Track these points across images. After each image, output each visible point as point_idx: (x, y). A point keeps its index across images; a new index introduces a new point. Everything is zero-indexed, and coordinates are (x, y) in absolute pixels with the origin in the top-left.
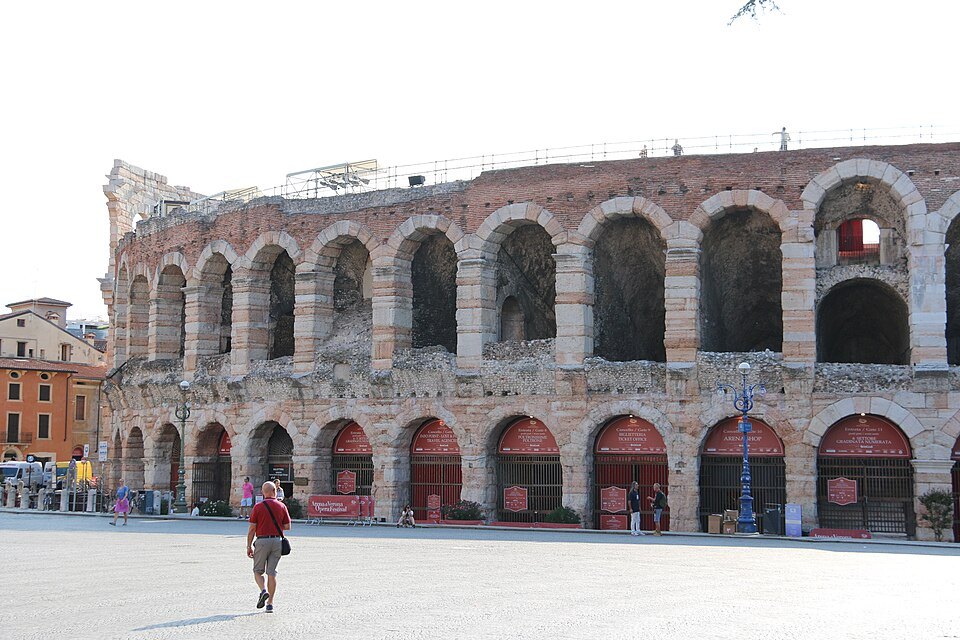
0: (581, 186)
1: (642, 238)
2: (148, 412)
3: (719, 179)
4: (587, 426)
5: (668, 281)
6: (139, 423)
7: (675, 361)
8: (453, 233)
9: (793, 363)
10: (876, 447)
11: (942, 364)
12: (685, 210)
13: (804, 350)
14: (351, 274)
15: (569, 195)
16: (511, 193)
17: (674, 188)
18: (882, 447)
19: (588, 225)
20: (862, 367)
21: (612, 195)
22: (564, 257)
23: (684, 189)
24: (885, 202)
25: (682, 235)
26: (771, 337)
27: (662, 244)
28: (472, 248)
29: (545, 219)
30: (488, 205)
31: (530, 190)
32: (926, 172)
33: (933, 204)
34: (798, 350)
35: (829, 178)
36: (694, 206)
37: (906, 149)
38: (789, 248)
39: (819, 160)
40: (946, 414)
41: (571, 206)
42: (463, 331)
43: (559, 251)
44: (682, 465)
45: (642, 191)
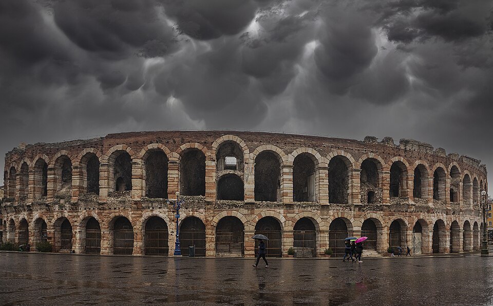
3: (187, 139)
4: (142, 220)
5: (169, 172)
7: (171, 198)
8: (98, 154)
9: (208, 199)
11: (253, 200)
12: (175, 149)
13: (213, 196)
15: (137, 142)
16: (118, 141)
17: (171, 141)
19: (143, 152)
20: (229, 201)
21: (151, 143)
22: (135, 163)
23: (175, 142)
25: (174, 157)
27: (167, 160)
28: (104, 159)
29: (129, 150)
30: (110, 145)
31: (124, 140)
32: (249, 141)
33: (251, 151)
34: (209, 195)
35: (220, 140)
36: (178, 147)
37: (244, 133)
38: (208, 163)
39: (218, 134)
40: (253, 216)
41: (138, 146)
42: (101, 188)
43: (134, 161)
44: (173, 232)
45: (161, 142)
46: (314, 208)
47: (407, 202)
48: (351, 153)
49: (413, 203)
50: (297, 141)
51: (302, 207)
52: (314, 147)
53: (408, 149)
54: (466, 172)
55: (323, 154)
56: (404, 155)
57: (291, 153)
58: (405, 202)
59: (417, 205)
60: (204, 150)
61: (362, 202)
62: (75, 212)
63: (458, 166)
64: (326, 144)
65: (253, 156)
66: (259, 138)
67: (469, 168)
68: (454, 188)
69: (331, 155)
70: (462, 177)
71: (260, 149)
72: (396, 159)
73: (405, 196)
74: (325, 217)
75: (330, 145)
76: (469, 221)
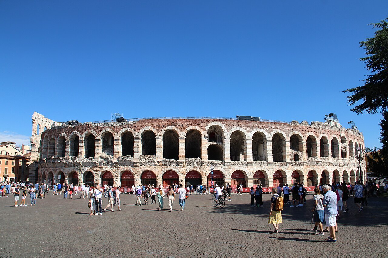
0: (161, 124)
1: (171, 135)
2: (55, 168)
3: (190, 123)
4: (162, 173)
5: (180, 143)
6: (52, 171)
7: (181, 159)
8: (133, 132)
9: (203, 160)
10: (217, 176)
11: (230, 160)
12: (183, 129)
13: (206, 158)
14: (106, 140)
15: (159, 126)
16: (147, 124)
17: (181, 125)
18: (218, 176)
19: (163, 132)
20: (216, 161)
21: (168, 126)
22: (158, 138)
23: (183, 126)
24: (218, 130)
25: (182, 134)
26: (198, 155)
27: (178, 136)
28: (138, 135)
29: (154, 130)
30: (141, 127)
31: (151, 124)
32: (227, 125)
33: (228, 131)
34: (204, 158)
35: (210, 125)
36: (185, 129)
37: (223, 120)
38: (203, 138)
39: (208, 121)
40: (230, 170)
41: (159, 128)
42: (135, 153)
43: (157, 137)
44: (182, 180)
45: (174, 126)
46: (264, 164)
47: (317, 160)
48: (284, 131)
49: (321, 160)
50: (254, 125)
51: (258, 164)
52: (263, 128)
53: (316, 127)
54: (350, 139)
55: (269, 132)
56: (314, 131)
57: (251, 132)
58: (316, 160)
59: (322, 161)
60: (201, 130)
61: (291, 160)
62: (116, 168)
63: (345, 136)
64: (270, 126)
65: (229, 134)
66: (232, 123)
67: (352, 136)
68: (343, 150)
69: (273, 133)
70: (348, 142)
71: (233, 130)
72: (309, 134)
73: (315, 156)
74: (271, 170)
75: (273, 127)
76: (354, 170)
